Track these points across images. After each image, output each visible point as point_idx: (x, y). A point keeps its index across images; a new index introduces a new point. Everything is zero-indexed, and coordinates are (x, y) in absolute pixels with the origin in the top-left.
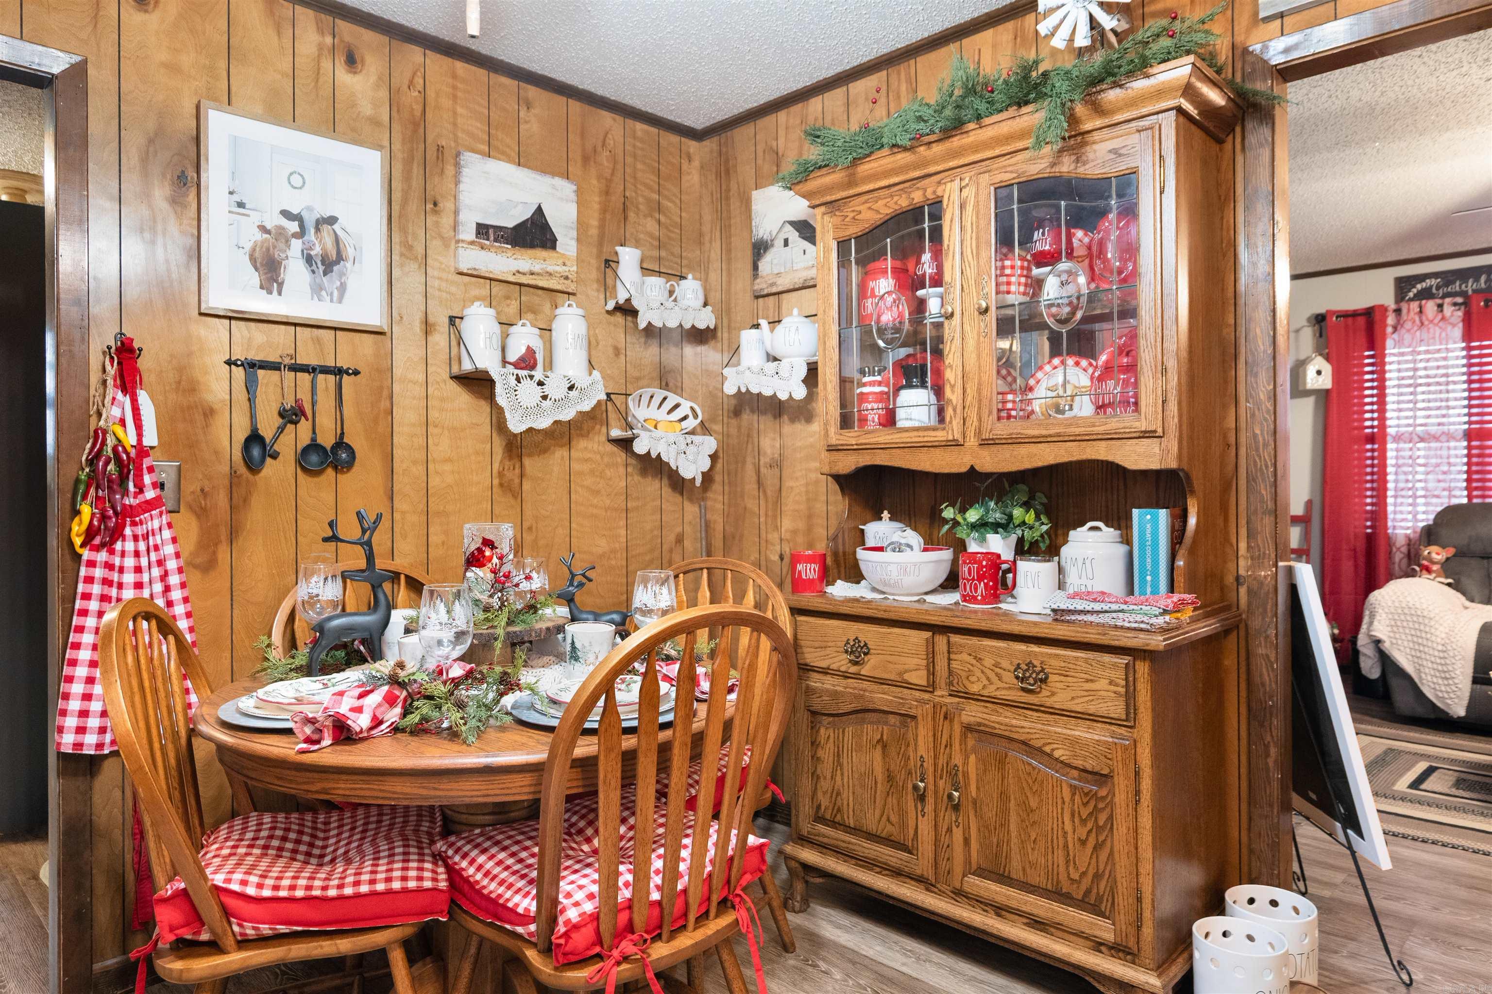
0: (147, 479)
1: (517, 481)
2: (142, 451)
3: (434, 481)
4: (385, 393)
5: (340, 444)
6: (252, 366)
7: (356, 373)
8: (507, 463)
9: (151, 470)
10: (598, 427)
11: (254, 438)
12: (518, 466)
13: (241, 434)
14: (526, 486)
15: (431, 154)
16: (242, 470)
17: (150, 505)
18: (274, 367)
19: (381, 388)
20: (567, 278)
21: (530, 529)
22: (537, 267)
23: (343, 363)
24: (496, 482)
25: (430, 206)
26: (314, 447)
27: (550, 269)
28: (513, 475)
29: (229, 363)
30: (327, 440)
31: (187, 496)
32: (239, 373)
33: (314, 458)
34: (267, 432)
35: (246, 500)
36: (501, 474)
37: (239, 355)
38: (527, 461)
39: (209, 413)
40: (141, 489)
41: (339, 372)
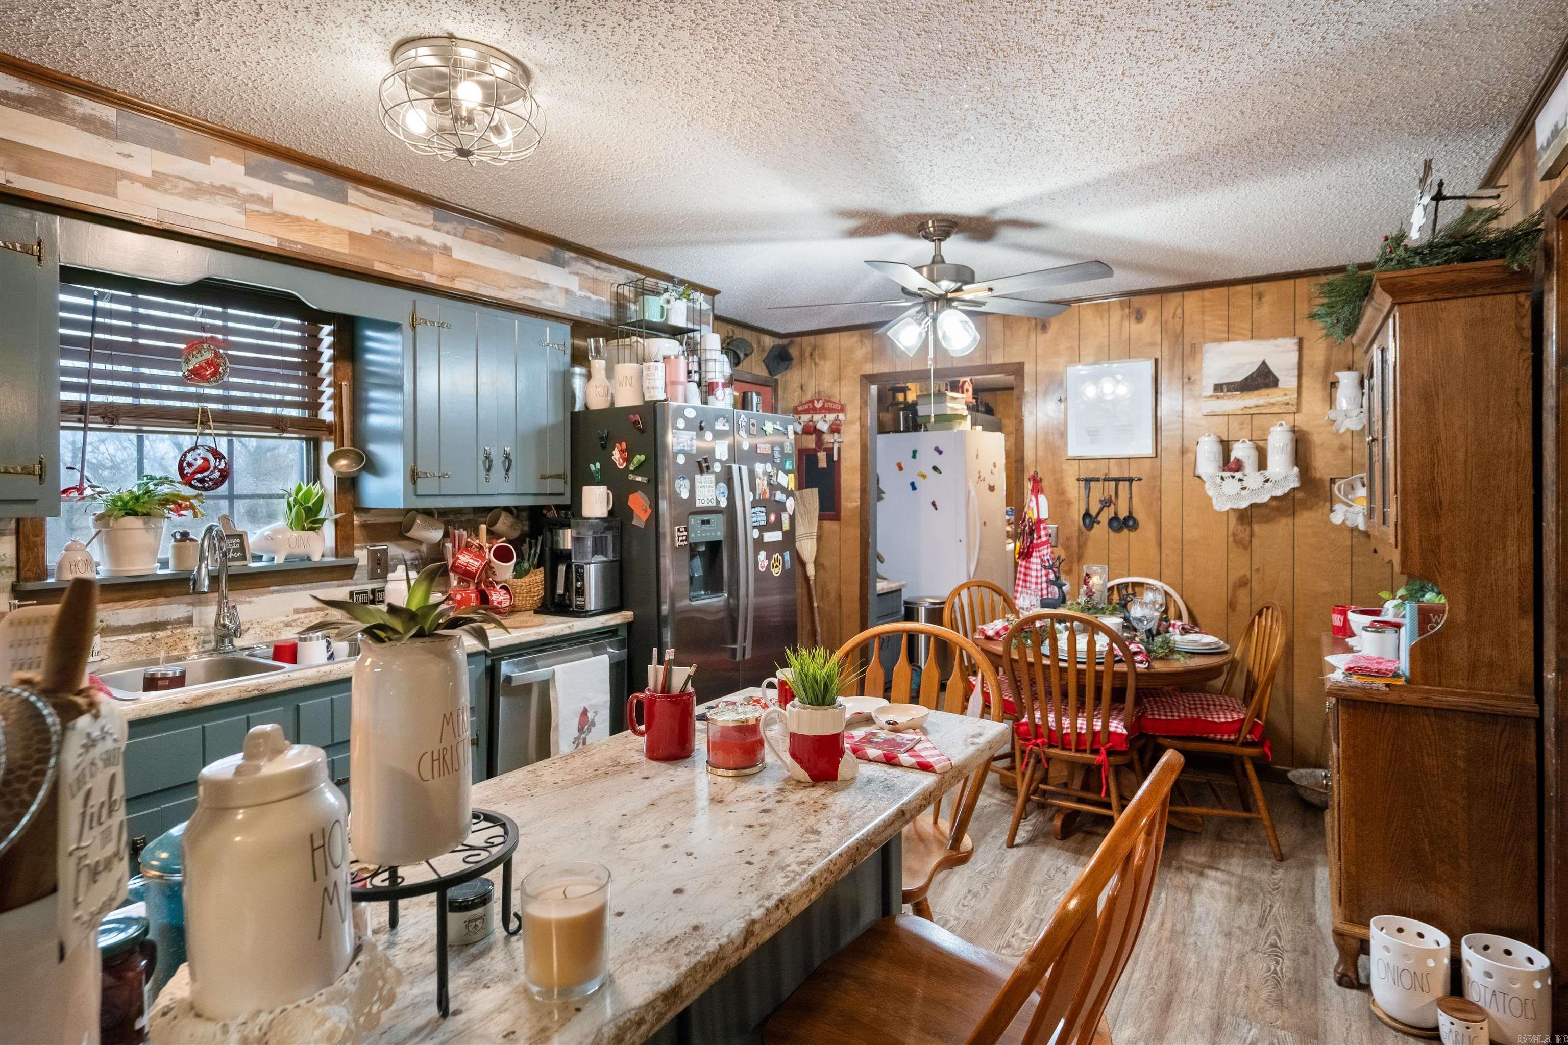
0: (1043, 533)
1: (1248, 539)
2: (1039, 521)
3: (1187, 536)
4: (1157, 489)
5: (1130, 517)
6: (1088, 481)
7: (1140, 479)
8: (1240, 527)
9: (1045, 528)
10: (1321, 503)
11: (1087, 515)
12: (1248, 529)
13: (1083, 512)
14: (1255, 542)
15: (1187, 349)
16: (1084, 529)
17: (1044, 544)
18: (1098, 480)
19: (1154, 487)
20: (1288, 404)
21: (1258, 570)
22: (1261, 401)
23: (1132, 475)
24: (1231, 539)
25: (1186, 380)
26: (1116, 518)
27: (1273, 400)
28: (1244, 535)
29: (1078, 480)
30: (1123, 514)
31: (1061, 541)
32: (1082, 484)
33: (1115, 524)
34: (1093, 512)
35: (1085, 543)
36: (1234, 535)
37: (1083, 476)
38: (1256, 527)
39: (1070, 503)
40: (1040, 537)
41: (1130, 480)
